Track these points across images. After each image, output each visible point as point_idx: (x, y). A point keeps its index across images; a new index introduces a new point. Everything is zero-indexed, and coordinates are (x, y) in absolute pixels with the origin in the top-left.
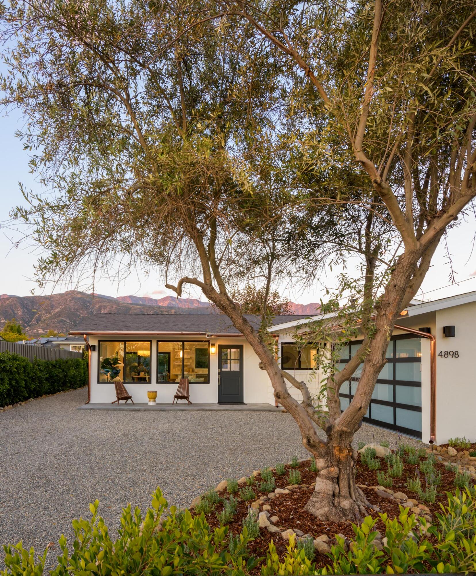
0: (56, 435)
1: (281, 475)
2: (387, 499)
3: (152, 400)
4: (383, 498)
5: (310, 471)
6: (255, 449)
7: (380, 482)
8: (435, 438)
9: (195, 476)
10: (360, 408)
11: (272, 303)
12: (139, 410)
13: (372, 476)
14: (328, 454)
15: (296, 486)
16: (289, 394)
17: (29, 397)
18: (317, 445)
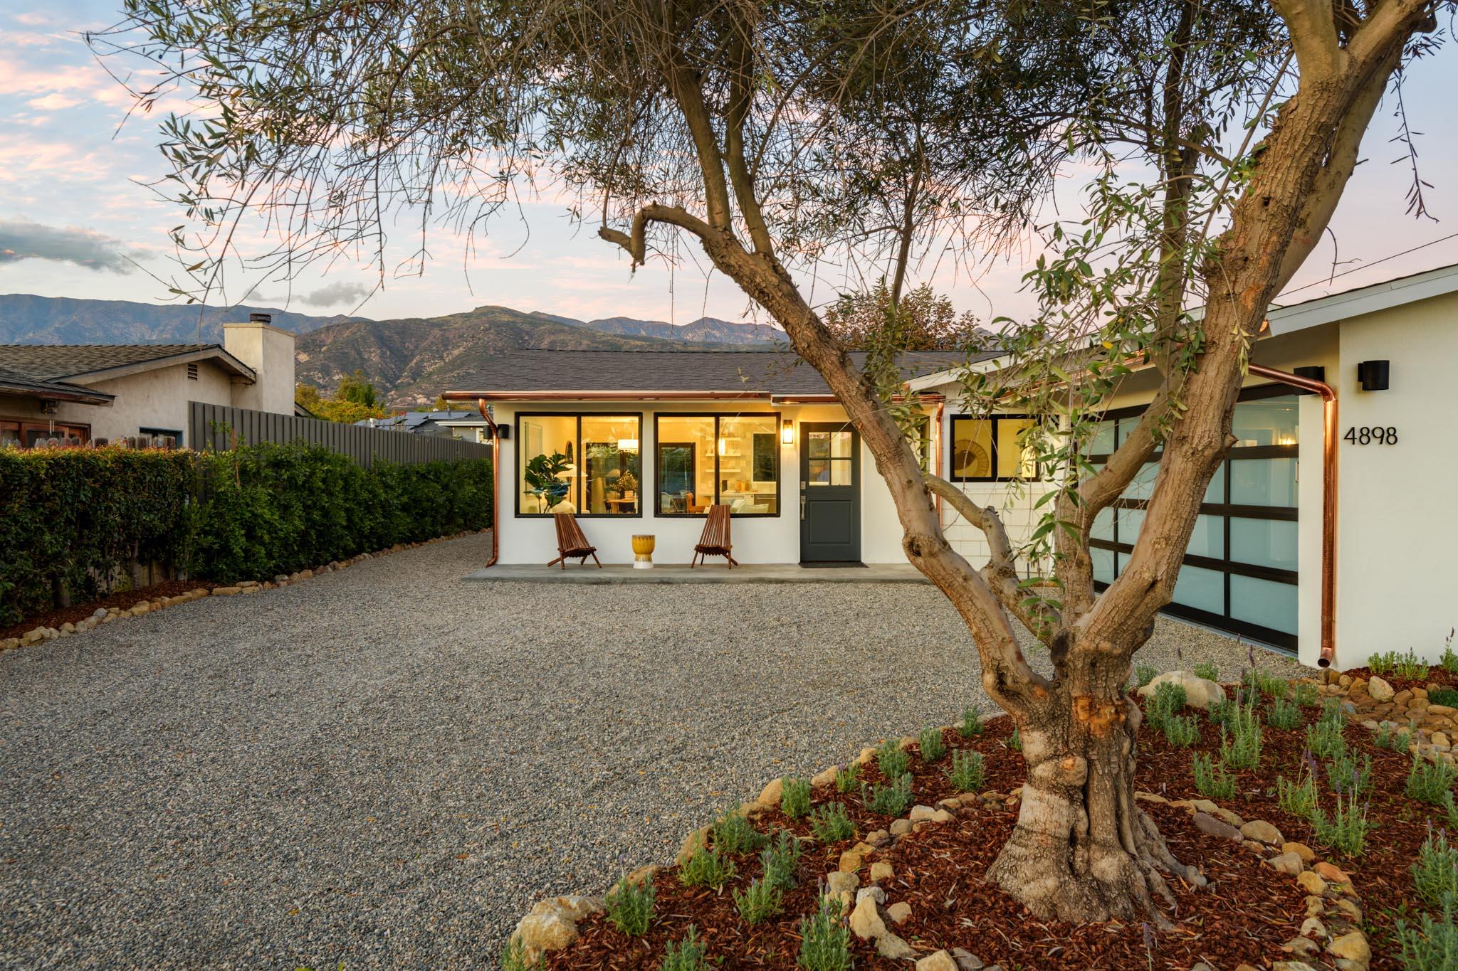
0: (389, 646)
1: (931, 762)
2: (1223, 840)
3: (642, 557)
4: (1213, 838)
5: (1009, 748)
6: (875, 683)
7: (1200, 786)
8: (1333, 652)
9: (711, 759)
10: (1153, 584)
11: (935, 328)
12: (608, 582)
13: (1176, 765)
14: (1056, 717)
15: (969, 797)
16: (945, 543)
17: (360, 550)
18: (1025, 692)
